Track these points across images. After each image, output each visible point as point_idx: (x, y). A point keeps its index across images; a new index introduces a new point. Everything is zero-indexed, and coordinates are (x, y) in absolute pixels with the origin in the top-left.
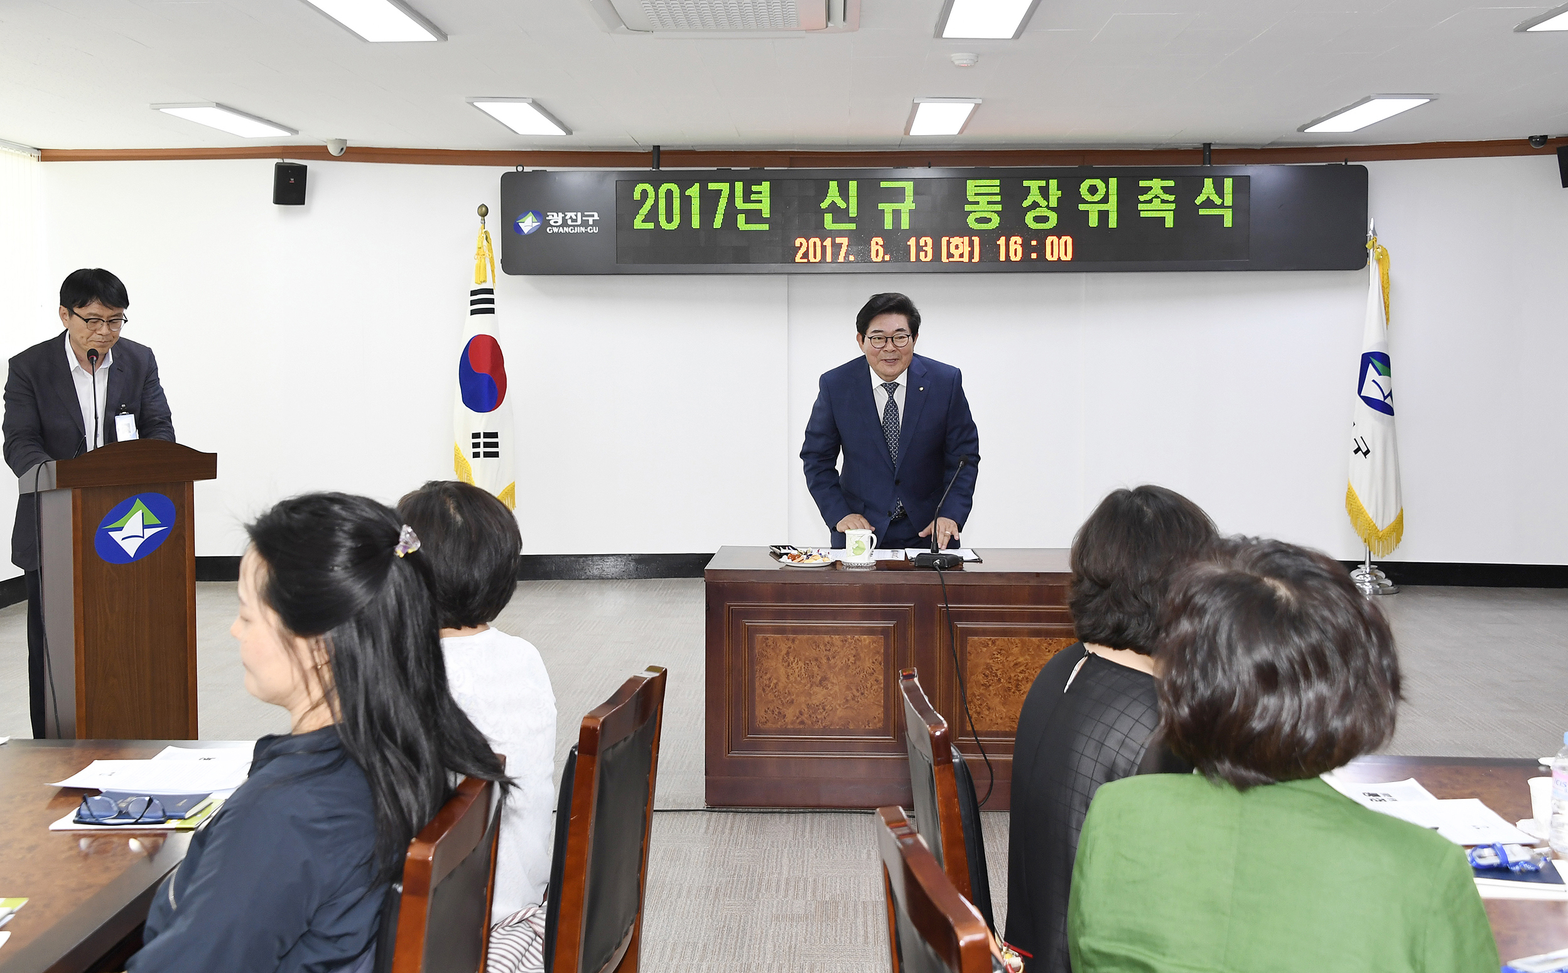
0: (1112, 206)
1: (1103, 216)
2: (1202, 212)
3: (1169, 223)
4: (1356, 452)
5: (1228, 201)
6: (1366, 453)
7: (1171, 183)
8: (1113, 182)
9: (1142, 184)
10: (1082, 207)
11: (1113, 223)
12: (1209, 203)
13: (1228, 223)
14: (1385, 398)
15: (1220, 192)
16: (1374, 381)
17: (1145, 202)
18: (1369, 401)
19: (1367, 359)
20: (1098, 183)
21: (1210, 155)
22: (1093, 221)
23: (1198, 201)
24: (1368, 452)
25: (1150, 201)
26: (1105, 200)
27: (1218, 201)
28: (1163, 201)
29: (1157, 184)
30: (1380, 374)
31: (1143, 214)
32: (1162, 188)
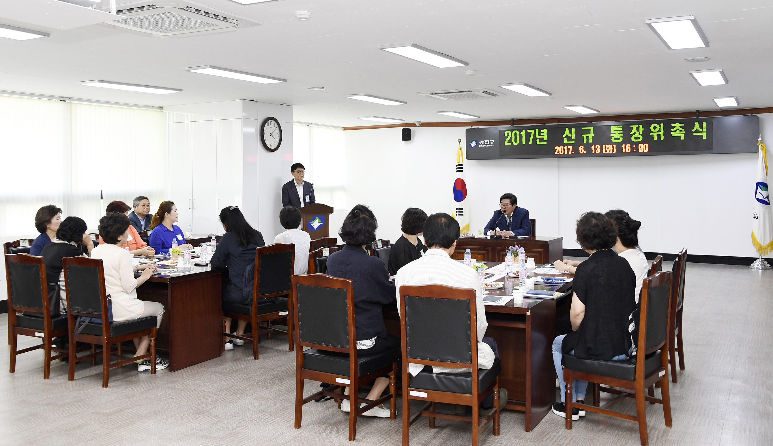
0: (662, 133)
1: (659, 136)
2: (695, 134)
3: (683, 138)
4: (754, 218)
5: (705, 130)
6: (757, 218)
7: (683, 125)
8: (662, 125)
9: (673, 125)
10: (651, 134)
11: (662, 139)
12: (697, 131)
13: (704, 137)
14: (764, 199)
15: (701, 127)
16: (760, 193)
17: (674, 131)
18: (759, 200)
19: (758, 184)
20: (656, 125)
21: (699, 114)
22: (655, 138)
23: (693, 130)
24: (758, 218)
25: (676, 131)
26: (659, 131)
27: (701, 130)
28: (680, 131)
29: (678, 125)
30: (762, 190)
31: (673, 135)
32: (680, 126)
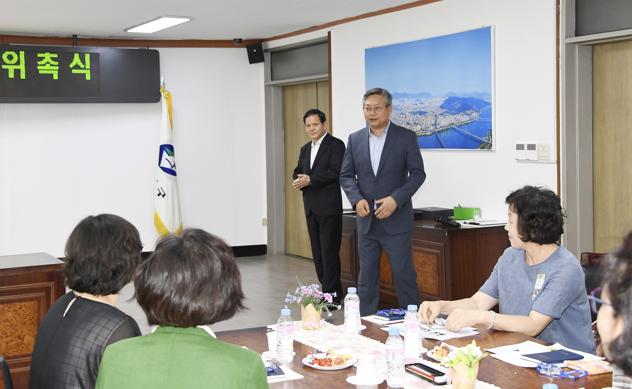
0: (22, 67)
1: (17, 72)
2: (74, 71)
3: (56, 77)
4: (159, 195)
5: (88, 66)
6: (163, 196)
7: (56, 56)
8: (22, 53)
9: (39, 55)
10: (4, 67)
11: (23, 76)
12: (77, 67)
13: (88, 77)
14: (172, 167)
15: (83, 61)
16: (166, 159)
17: (41, 65)
18: (164, 169)
19: (162, 148)
20: (13, 54)
21: (77, 41)
22: (11, 75)
23: (71, 66)
24: (165, 195)
25: (44, 65)
26: (18, 63)
27: (82, 66)
28: (51, 65)
29: (48, 56)
30: (169, 155)
31: (40, 72)
32: (51, 58)
